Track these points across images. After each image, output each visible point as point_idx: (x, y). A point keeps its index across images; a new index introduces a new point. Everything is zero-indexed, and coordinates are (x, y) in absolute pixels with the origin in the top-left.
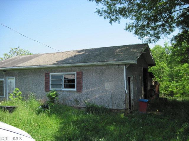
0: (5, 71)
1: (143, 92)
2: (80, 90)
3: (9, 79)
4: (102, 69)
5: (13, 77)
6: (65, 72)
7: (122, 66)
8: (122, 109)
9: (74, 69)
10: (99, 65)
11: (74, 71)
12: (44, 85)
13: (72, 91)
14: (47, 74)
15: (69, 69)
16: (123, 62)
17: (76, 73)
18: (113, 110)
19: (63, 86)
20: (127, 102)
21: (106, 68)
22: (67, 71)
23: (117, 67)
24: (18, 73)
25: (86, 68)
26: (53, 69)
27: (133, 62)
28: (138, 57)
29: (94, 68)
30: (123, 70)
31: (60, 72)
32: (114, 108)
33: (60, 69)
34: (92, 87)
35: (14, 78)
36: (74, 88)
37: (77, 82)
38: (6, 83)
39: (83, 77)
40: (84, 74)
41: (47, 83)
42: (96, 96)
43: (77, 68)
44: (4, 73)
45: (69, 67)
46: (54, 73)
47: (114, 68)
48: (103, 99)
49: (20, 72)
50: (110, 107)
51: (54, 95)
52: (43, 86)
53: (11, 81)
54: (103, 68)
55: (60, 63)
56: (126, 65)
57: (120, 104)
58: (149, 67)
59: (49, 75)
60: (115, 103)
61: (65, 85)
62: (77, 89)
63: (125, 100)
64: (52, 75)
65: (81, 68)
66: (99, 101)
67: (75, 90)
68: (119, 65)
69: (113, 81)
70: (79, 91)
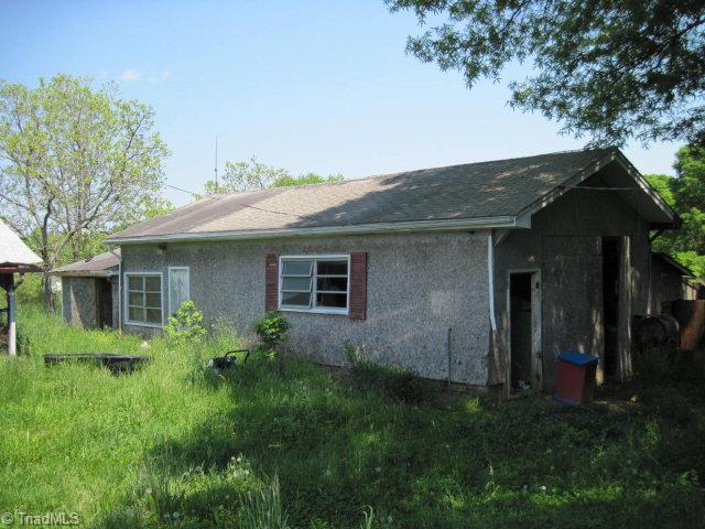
0: (163, 246)
1: (598, 328)
2: (359, 313)
3: (175, 270)
4: (423, 246)
5: (185, 265)
6: (320, 253)
7: (481, 237)
8: (479, 382)
9: (344, 242)
10: (414, 233)
11: (343, 251)
12: (264, 294)
13: (337, 315)
14: (272, 259)
15: (330, 243)
16: (481, 221)
17: (348, 256)
18: (455, 386)
19: (314, 298)
20: (502, 361)
21: (435, 241)
22: (326, 250)
23: (467, 238)
24: (196, 252)
25: (379, 241)
26: (287, 244)
27: (512, 222)
28: (544, 205)
29: (402, 241)
30: (486, 252)
31: (307, 253)
32: (456, 379)
33: (307, 244)
34: (395, 305)
35: (187, 268)
36: (344, 306)
37: (352, 286)
38: (166, 283)
39: (369, 271)
40: (372, 261)
41: (271, 288)
42: (406, 336)
43: (352, 242)
44: (160, 252)
45: (329, 236)
46: (292, 254)
47: (459, 242)
48: (425, 347)
49: (201, 251)
50: (445, 375)
51: (273, 326)
52: (260, 296)
53: (179, 278)
54: (428, 240)
55: (305, 224)
56: (494, 231)
57: (473, 366)
58: (652, 234)
59: (277, 263)
60: (460, 363)
61: (319, 296)
62: (351, 310)
63: (491, 354)
64: (284, 262)
65: (365, 241)
66: (413, 352)
67: (345, 311)
68: (472, 232)
69: (453, 287)
70: (359, 318)
